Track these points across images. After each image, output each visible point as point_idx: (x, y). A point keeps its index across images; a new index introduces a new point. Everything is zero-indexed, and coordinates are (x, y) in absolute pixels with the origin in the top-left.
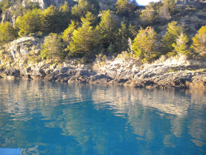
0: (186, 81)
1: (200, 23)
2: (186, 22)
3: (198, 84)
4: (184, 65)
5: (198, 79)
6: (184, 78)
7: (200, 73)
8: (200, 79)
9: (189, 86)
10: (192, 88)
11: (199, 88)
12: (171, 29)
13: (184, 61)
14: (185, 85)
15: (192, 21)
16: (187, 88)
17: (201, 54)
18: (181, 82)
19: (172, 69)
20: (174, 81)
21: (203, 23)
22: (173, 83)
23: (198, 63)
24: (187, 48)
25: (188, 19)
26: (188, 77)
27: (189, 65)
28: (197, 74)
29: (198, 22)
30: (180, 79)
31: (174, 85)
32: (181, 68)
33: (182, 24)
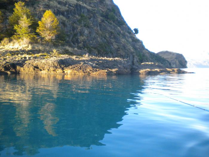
0: (17, 65)
1: (58, 9)
2: (45, 6)
3: (28, 69)
4: (25, 49)
5: (30, 64)
6: (15, 62)
7: (35, 58)
8: (31, 64)
9: (19, 71)
10: (23, 73)
11: (29, 73)
12: (17, 10)
13: (27, 45)
14: (15, 70)
15: (51, 5)
16: (17, 73)
17: (47, 39)
18: (12, 67)
19: (10, 53)
20: (3, 66)
21: (61, 10)
22: (2, 68)
23: (41, 48)
24: (31, 32)
25: (47, 4)
26: (21, 62)
27: (31, 49)
28: (32, 58)
29: (57, 8)
30: (10, 64)
31: (4, 71)
32: (21, 52)
33: (41, 7)
